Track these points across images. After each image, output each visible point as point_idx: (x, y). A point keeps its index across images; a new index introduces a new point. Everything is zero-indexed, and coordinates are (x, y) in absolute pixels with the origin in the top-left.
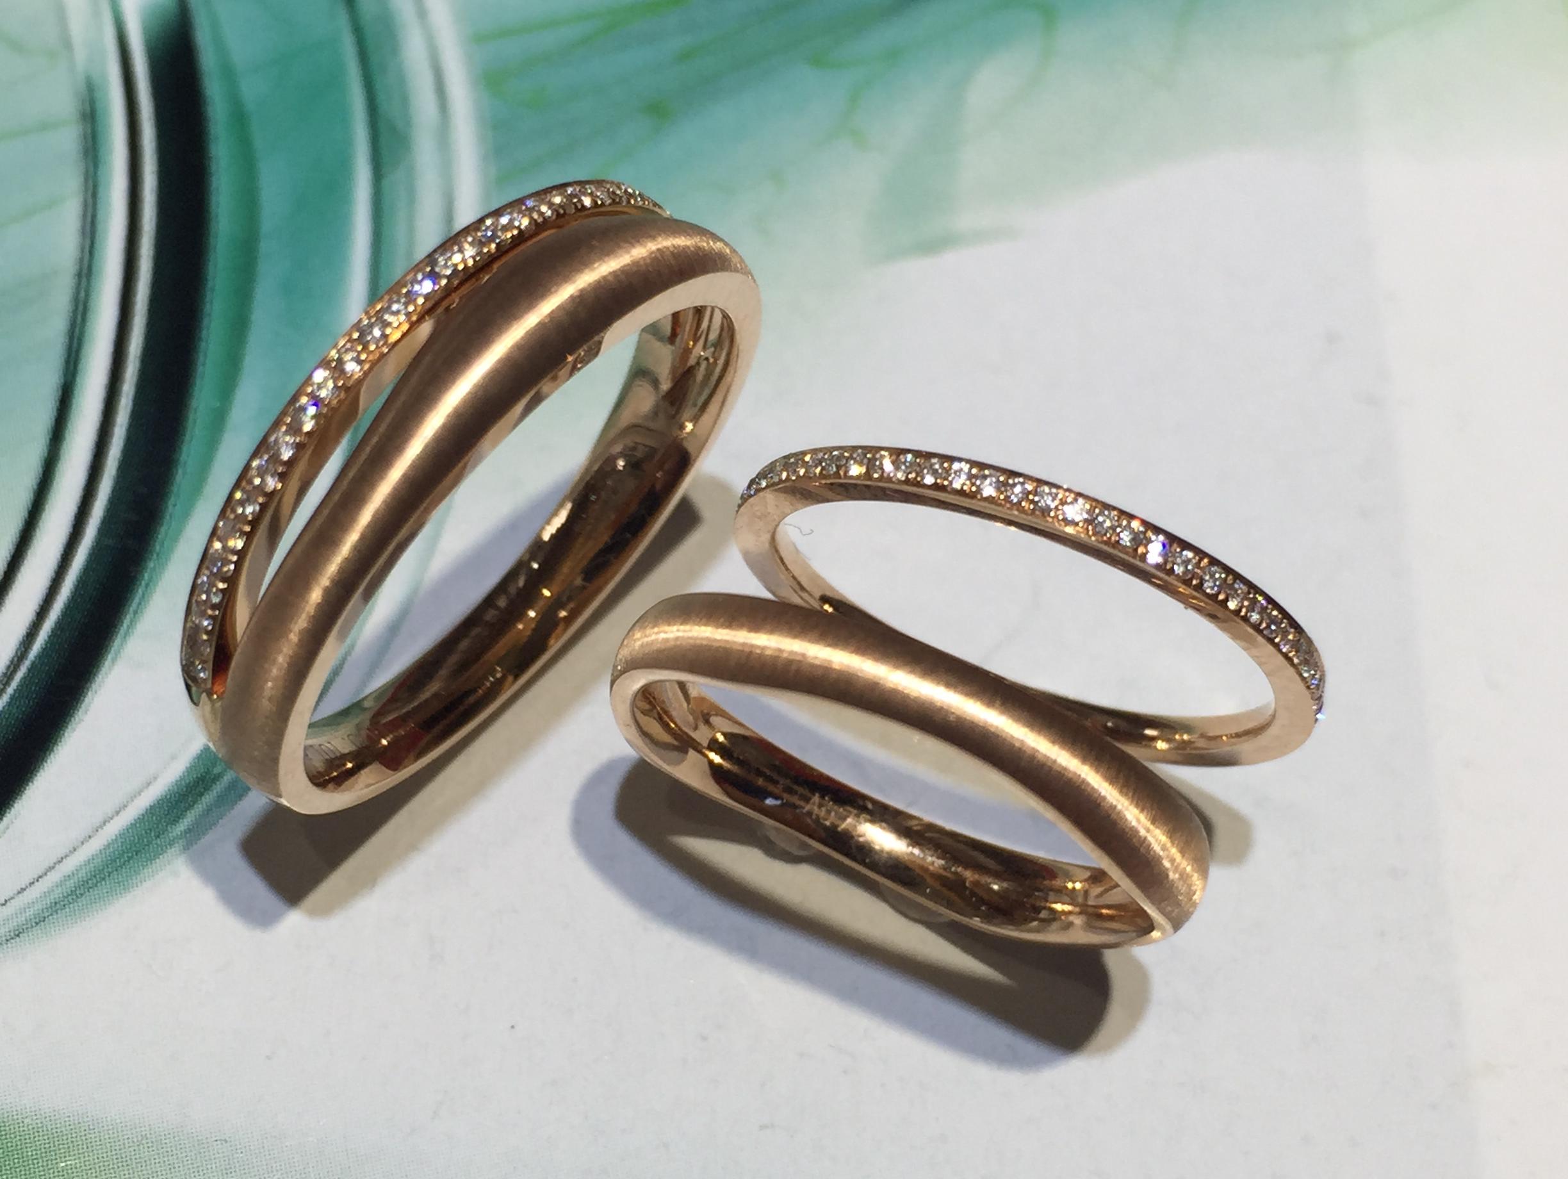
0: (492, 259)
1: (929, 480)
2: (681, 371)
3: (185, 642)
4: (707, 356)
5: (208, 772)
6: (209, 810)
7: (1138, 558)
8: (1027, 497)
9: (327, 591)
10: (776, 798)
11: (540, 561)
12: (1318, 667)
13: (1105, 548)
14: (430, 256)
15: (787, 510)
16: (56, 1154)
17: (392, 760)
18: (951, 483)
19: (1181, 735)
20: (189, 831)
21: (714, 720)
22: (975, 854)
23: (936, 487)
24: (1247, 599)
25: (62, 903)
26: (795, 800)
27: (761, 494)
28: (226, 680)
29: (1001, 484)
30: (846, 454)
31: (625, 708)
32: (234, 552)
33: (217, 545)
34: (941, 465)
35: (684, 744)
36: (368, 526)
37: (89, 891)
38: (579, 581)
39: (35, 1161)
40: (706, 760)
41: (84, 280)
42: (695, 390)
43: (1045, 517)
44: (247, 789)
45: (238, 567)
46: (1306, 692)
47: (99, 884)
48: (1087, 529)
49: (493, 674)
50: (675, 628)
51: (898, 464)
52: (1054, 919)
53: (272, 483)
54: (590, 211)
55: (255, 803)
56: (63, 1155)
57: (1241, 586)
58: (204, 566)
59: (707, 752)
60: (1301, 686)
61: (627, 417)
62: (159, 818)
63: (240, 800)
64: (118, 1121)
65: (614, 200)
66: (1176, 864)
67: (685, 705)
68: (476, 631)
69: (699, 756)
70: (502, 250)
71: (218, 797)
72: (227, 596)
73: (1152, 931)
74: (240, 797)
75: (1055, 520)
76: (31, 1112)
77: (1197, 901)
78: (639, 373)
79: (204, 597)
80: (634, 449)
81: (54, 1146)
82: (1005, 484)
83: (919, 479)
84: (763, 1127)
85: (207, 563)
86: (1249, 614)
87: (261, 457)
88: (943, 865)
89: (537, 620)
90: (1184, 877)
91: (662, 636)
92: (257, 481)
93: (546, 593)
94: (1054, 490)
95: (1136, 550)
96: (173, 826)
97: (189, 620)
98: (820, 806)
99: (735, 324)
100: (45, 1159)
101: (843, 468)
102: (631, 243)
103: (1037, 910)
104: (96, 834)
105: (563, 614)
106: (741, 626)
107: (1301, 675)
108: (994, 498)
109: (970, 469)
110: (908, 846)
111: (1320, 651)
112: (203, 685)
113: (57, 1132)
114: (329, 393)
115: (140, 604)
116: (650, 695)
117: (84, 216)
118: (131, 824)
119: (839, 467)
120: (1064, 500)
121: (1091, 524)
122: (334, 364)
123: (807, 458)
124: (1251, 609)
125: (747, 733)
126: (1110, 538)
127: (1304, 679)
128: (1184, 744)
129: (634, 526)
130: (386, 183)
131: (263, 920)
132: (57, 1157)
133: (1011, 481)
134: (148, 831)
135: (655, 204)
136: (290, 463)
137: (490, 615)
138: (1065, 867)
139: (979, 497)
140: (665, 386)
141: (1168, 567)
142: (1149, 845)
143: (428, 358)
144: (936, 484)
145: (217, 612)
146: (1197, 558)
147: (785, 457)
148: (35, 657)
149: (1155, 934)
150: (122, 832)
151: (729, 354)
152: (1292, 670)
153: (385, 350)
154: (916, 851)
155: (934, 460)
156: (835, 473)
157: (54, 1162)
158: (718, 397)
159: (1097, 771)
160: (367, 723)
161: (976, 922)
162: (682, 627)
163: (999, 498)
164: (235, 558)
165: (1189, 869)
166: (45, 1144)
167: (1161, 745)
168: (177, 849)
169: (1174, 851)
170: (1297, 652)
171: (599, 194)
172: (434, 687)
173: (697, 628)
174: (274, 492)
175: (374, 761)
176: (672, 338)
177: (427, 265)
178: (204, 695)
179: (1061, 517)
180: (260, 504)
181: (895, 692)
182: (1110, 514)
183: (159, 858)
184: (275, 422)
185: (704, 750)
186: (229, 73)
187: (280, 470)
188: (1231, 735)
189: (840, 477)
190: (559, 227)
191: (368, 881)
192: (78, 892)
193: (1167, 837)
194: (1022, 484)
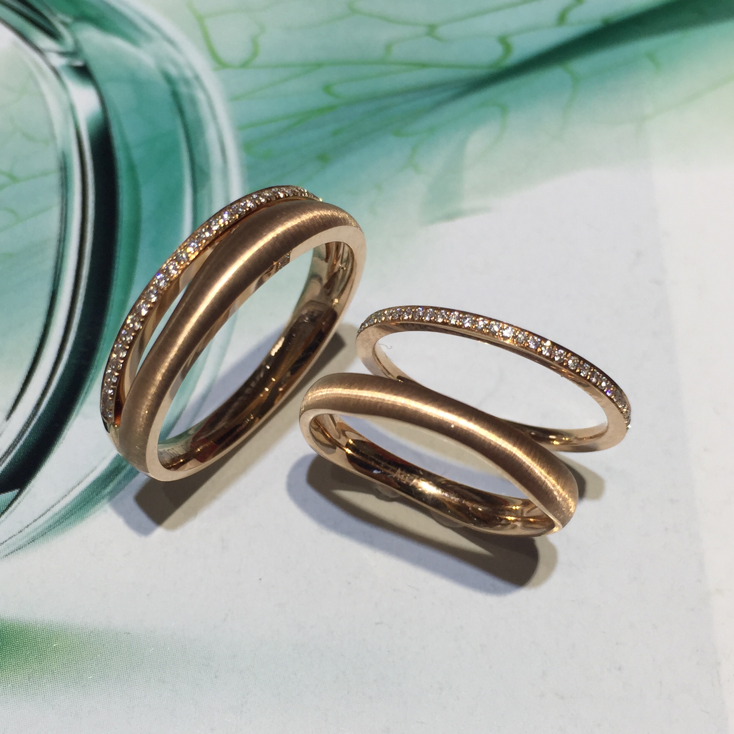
0: (236, 222)
1: (440, 320)
2: (331, 274)
3: (102, 401)
4: (342, 267)
5: (119, 465)
6: (120, 483)
7: (538, 354)
8: (486, 327)
9: (164, 375)
10: (378, 470)
11: (270, 364)
12: (626, 403)
13: (522, 349)
14: (208, 220)
15: (378, 337)
16: (51, 641)
17: (202, 458)
18: (450, 321)
19: (565, 438)
20: (111, 492)
21: (347, 433)
22: (471, 494)
23: (443, 323)
24: (590, 371)
25: (53, 526)
26: (388, 471)
27: (366, 330)
28: (120, 418)
29: (473, 321)
30: (403, 310)
31: (307, 428)
32: (122, 359)
33: (114, 356)
34: (446, 314)
35: (334, 445)
36: (181, 345)
37: (66, 520)
38: (289, 374)
39: (42, 644)
40: (345, 452)
41: (62, 243)
42: (338, 283)
43: (494, 335)
44: (138, 472)
45: (124, 365)
46: (621, 415)
47: (70, 517)
48: (513, 341)
49: (249, 418)
50: (325, 390)
51: (426, 313)
52: (509, 524)
53: (138, 326)
54: (283, 199)
55: (140, 479)
56: (55, 641)
57: (587, 365)
58: (109, 366)
59: (345, 449)
60: (618, 412)
61: (308, 297)
62: (97, 486)
63: (135, 477)
64: (80, 625)
65: (294, 194)
66: (560, 493)
67: (334, 427)
68: (241, 398)
69: (340, 450)
70: (241, 218)
71: (124, 476)
72: (119, 378)
73: (554, 527)
74: (134, 476)
75: (498, 337)
76: (40, 621)
77: (573, 512)
78: (313, 276)
79: (109, 380)
80: (313, 312)
81: (51, 637)
82: (475, 321)
83: (436, 320)
84: (377, 624)
85: (110, 364)
86: (591, 379)
87: (133, 314)
88: (458, 500)
89: (269, 392)
90: (565, 500)
91: (320, 394)
92: (131, 325)
93: (274, 380)
94: (497, 323)
95: (536, 350)
96: (104, 490)
97: (103, 390)
98: (401, 474)
99: (353, 250)
100: (46, 643)
101: (402, 316)
102: (301, 213)
103: (501, 519)
104: (69, 494)
105: (281, 389)
106: (355, 387)
107: (618, 407)
108: (470, 327)
109: (459, 315)
110: (442, 492)
111: (627, 396)
112: (110, 421)
113: (52, 630)
114: (163, 284)
115: (88, 389)
116: (318, 421)
117: (62, 214)
118: (85, 489)
119: (399, 316)
120: (502, 328)
121: (515, 338)
122: (165, 271)
123: (386, 312)
124: (592, 376)
125: (364, 440)
126: (524, 345)
127: (619, 409)
128: (567, 443)
129: (312, 348)
130: (199, 195)
131: (145, 532)
132: (52, 642)
133: (477, 320)
134: (93, 493)
135: (314, 196)
136: (146, 317)
137: (248, 391)
138: (513, 499)
139: (463, 327)
140: (325, 281)
141: (552, 358)
142: (547, 485)
143: (208, 267)
144: (443, 322)
145: (115, 387)
146: (566, 353)
147: (375, 313)
148: (41, 414)
149: (555, 529)
150: (81, 493)
151: (352, 265)
152: (613, 405)
153: (188, 263)
154: (446, 495)
155: (443, 311)
156: (398, 319)
157: (51, 644)
158: (349, 286)
159: (521, 449)
160: (191, 441)
161: (472, 526)
162: (329, 389)
163: (472, 327)
164: (122, 361)
165: (567, 496)
166: (46, 636)
167: (556, 443)
168: (106, 500)
169: (558, 487)
170: (615, 396)
171: (287, 192)
172: (221, 425)
173: (335, 389)
174: (139, 329)
175: (193, 459)
176: (326, 260)
177: (207, 225)
178: (112, 426)
179: (501, 336)
180: (133, 336)
181: (426, 415)
182: (524, 333)
183: (97, 504)
184: (139, 298)
185: (343, 448)
186: (127, 148)
187: (141, 320)
188: (588, 437)
189: (400, 321)
190: (268, 206)
191: (194, 513)
192: (61, 521)
193: (555, 481)
194: (483, 320)
